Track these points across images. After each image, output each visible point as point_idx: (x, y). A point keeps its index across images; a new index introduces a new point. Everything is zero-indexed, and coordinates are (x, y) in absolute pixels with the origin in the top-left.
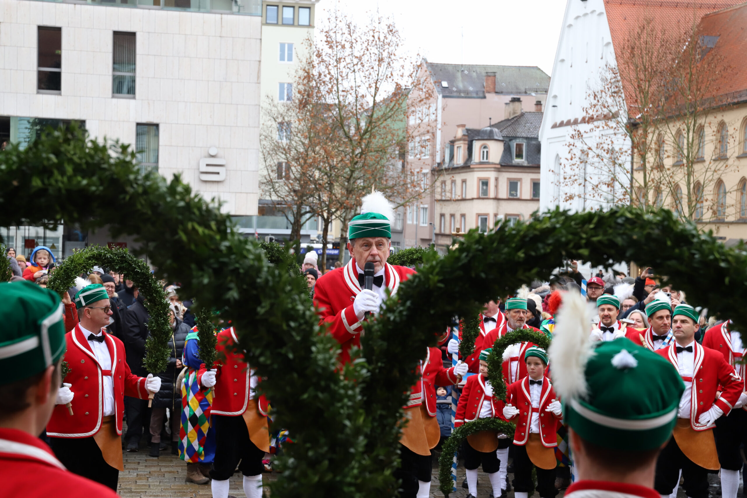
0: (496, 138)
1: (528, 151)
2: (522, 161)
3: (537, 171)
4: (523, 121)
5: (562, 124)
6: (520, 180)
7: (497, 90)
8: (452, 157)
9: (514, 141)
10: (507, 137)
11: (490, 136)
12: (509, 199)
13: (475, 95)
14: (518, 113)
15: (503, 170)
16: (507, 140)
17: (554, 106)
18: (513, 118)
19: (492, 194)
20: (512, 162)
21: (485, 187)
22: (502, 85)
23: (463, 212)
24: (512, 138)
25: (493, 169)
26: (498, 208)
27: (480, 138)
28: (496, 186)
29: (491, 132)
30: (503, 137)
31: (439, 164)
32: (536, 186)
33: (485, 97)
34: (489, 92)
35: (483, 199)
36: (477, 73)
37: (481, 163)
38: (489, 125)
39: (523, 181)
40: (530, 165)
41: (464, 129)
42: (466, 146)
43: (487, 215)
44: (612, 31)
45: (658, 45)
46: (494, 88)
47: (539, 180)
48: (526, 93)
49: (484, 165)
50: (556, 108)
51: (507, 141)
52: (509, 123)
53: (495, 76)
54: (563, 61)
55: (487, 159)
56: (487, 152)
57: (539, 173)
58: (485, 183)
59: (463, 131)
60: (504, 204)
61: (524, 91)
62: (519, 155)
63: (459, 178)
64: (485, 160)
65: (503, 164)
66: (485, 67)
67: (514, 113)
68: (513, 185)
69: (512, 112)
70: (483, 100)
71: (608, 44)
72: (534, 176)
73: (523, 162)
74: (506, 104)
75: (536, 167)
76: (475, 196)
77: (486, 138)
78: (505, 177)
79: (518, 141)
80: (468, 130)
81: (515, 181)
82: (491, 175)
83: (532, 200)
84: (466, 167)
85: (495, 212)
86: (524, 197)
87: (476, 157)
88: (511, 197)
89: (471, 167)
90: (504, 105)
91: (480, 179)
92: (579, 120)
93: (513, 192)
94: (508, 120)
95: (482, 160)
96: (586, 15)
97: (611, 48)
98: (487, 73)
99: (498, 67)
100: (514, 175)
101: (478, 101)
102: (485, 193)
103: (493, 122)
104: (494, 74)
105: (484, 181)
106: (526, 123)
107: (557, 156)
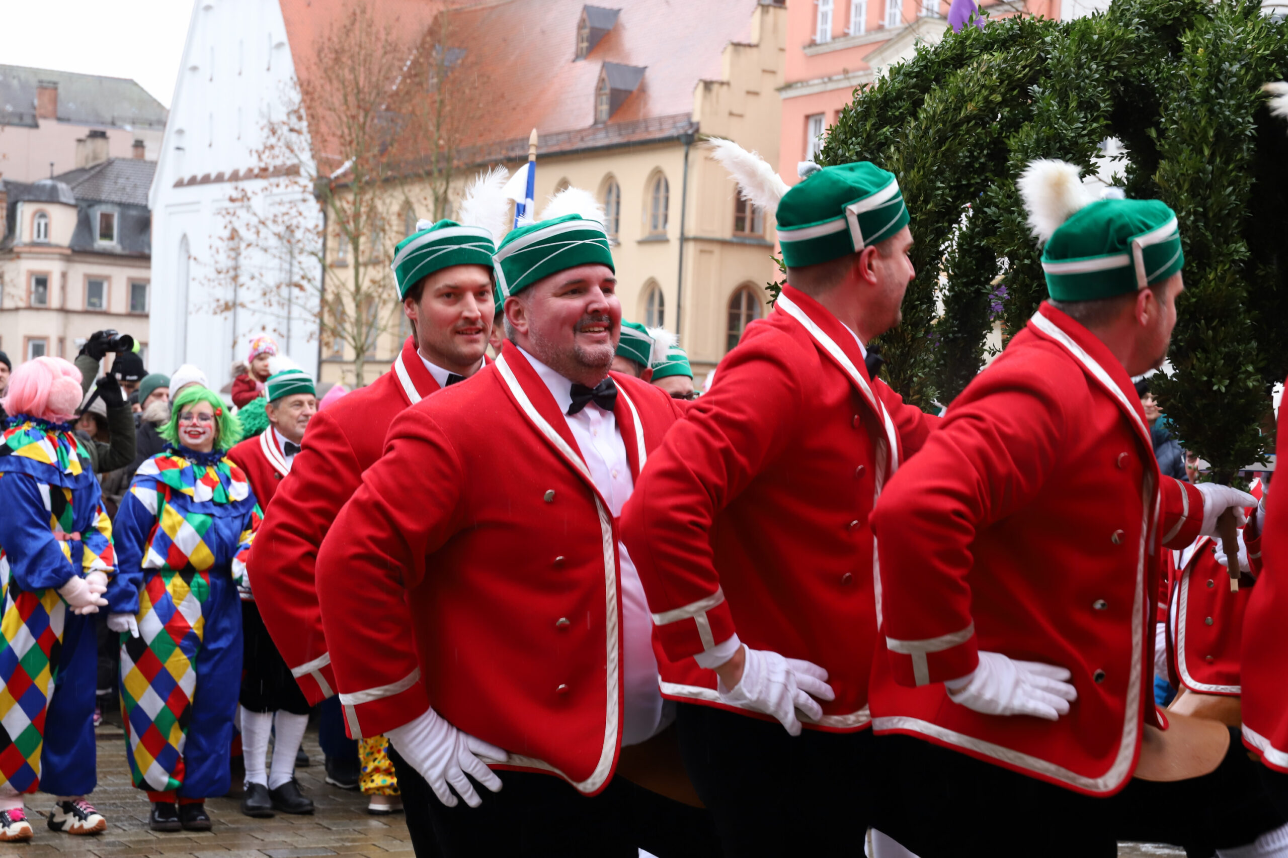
0: (63, 199)
1: (122, 228)
2: (112, 245)
3: (144, 264)
4: (111, 172)
5: (193, 181)
6: (108, 278)
7: (60, 114)
9: (96, 207)
10: (83, 200)
11: (52, 197)
12: (85, 312)
13: (16, 120)
14: (103, 159)
15: (77, 258)
16: (84, 205)
17: (178, 149)
18: (93, 168)
19: (54, 299)
20: (92, 246)
21: (41, 289)
22: (69, 106)
24: (93, 203)
25: (57, 256)
26: (65, 326)
27: (31, 197)
28: (63, 288)
29: (54, 189)
30: (77, 199)
32: (138, 291)
33: (36, 126)
34: (45, 117)
35: (38, 309)
36: (20, 80)
37: (34, 244)
38: (49, 175)
39: (114, 281)
40: (127, 252)
42: (5, 213)
43: (45, 338)
44: (288, 23)
45: (380, 52)
46: (55, 110)
47: (148, 281)
48: (113, 124)
49: (39, 247)
50: (181, 152)
51: (84, 207)
52: (86, 176)
53: (56, 89)
54: (194, 69)
55: (46, 236)
56: (46, 225)
57: (149, 268)
58: (42, 282)
60: (77, 320)
61: (109, 119)
62: (107, 234)
64: (42, 239)
65: (76, 248)
66: (35, 72)
67: (95, 158)
68: (95, 287)
69: (91, 155)
70: (33, 132)
71: (280, 45)
72: (137, 273)
73: (113, 247)
74: (80, 141)
75: (143, 258)
76: (22, 304)
77: (44, 198)
78: (80, 271)
79: (105, 209)
80: (6, 184)
81: (99, 280)
82: (53, 267)
83: (129, 315)
84: (4, 249)
85: (61, 334)
86: (114, 310)
87: (25, 231)
88: (91, 309)
89: (16, 250)
90: (74, 144)
91: (31, 273)
92: (227, 176)
93: (95, 300)
94: (82, 170)
95: (36, 239)
97: (286, 53)
98: (41, 82)
99: (62, 74)
100: (97, 269)
101: (23, 132)
102: (42, 299)
103: (59, 170)
104: (54, 86)
105: (40, 277)
106: (117, 177)
107: (185, 237)
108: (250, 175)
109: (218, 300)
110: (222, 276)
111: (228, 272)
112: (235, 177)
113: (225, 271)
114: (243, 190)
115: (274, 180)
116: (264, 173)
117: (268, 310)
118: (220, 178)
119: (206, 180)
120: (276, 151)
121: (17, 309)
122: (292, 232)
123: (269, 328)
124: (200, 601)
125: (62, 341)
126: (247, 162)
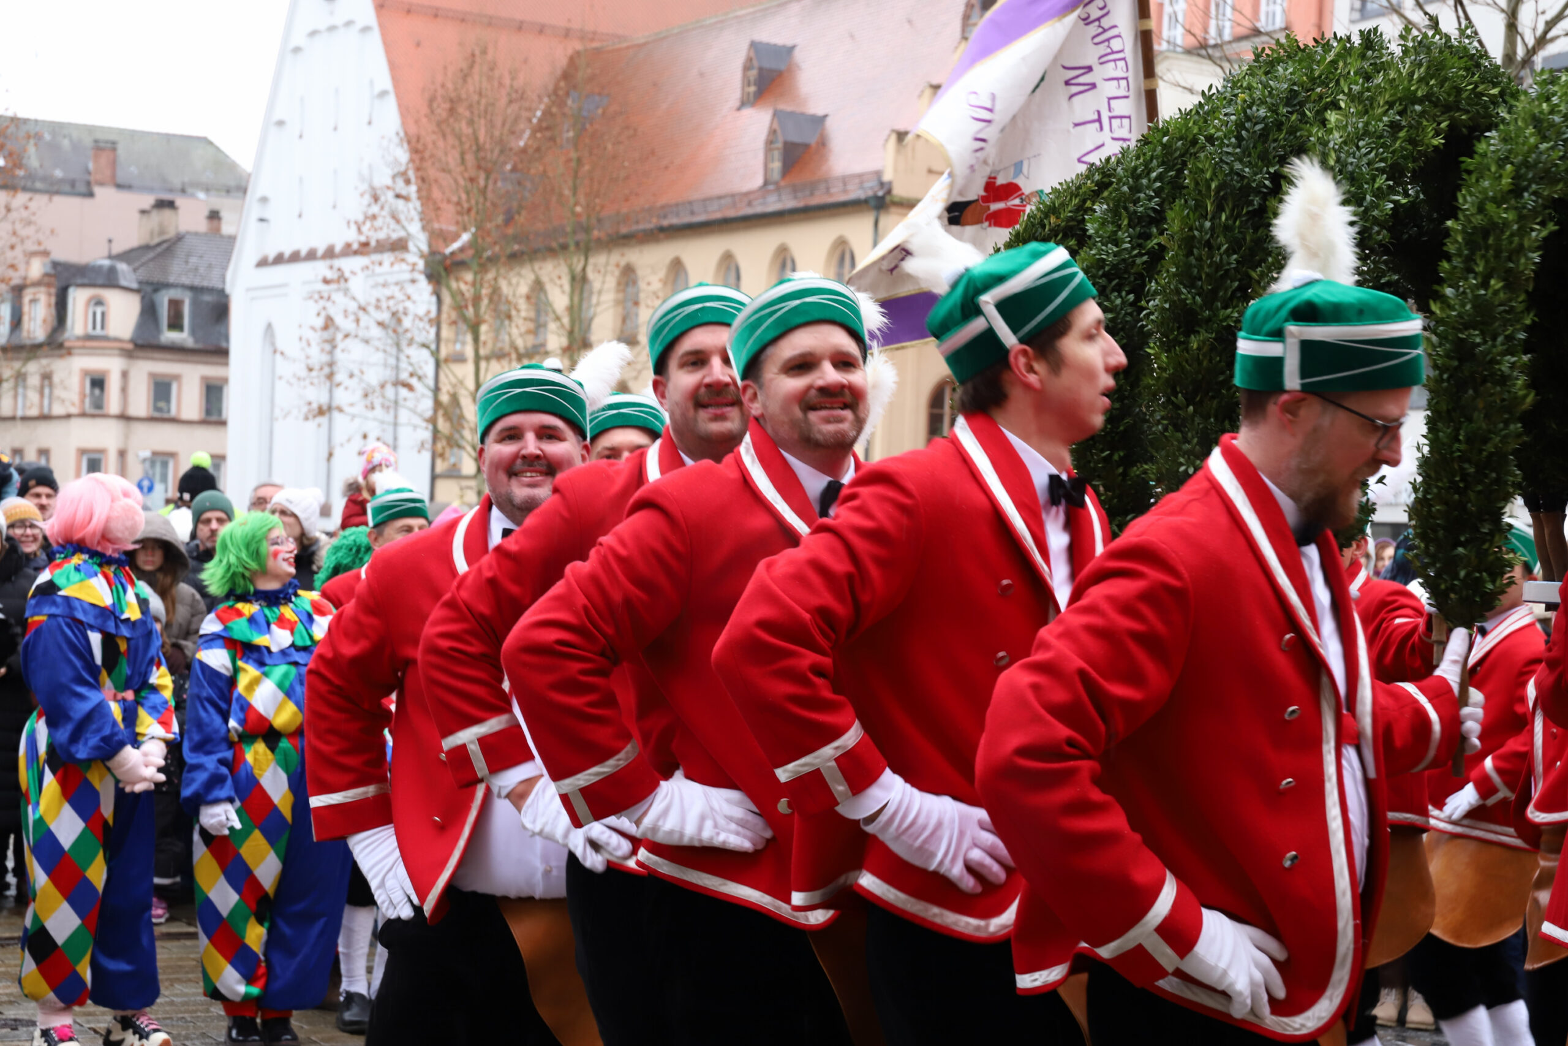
0: (123, 283)
1: (194, 317)
2: (183, 337)
3: (218, 360)
4: (181, 250)
5: (279, 259)
6: (177, 377)
7: (119, 181)
8: (17, 322)
9: (164, 292)
10: (148, 283)
11: (109, 279)
12: (151, 419)
13: (67, 188)
14: (171, 234)
15: (140, 353)
16: (149, 289)
17: (262, 220)
18: (159, 244)
19: (113, 404)
20: (159, 339)
21: (97, 392)
22: (129, 170)
23: (44, 445)
24: (158, 287)
25: (116, 352)
26: (127, 437)
27: (86, 281)
28: (124, 390)
29: (112, 270)
30: (140, 283)
32: (213, 392)
33: (90, 194)
34: (101, 184)
35: (93, 416)
36: (71, 140)
37: (88, 338)
38: (106, 254)
39: (185, 381)
40: (200, 346)
41: (47, 260)
42: (53, 300)
43: (102, 451)
44: (393, 66)
45: (504, 101)
46: (114, 176)
47: (225, 380)
48: (183, 191)
49: (94, 341)
50: (264, 224)
51: (148, 292)
52: (151, 255)
53: (114, 150)
54: (281, 123)
55: (103, 327)
56: (103, 314)
57: (226, 364)
58: (98, 383)
59: (44, 265)
60: (140, 429)
61: (179, 186)
62: (176, 324)
63: (33, 369)
64: (98, 331)
65: (140, 342)
66: (90, 129)
67: (162, 232)
68: (162, 389)
69: (157, 230)
70: (87, 202)
71: (383, 94)
72: (212, 371)
73: (184, 340)
74: (143, 212)
75: (220, 353)
76: (74, 410)
77: (100, 281)
78: (144, 369)
79: (174, 294)
80: (55, 265)
81: (166, 380)
82: (112, 365)
83: (203, 422)
84: (53, 345)
85: (121, 446)
86: (185, 416)
87: (78, 321)
88: (157, 415)
89: (67, 344)
90: (137, 215)
91: (85, 373)
92: (320, 253)
93: (162, 404)
94: (146, 248)
95: (91, 332)
96: (332, 28)
97: (391, 103)
98: (96, 141)
99: (121, 132)
100: (164, 367)
101: (76, 202)
102: (98, 404)
103: (117, 249)
104: (113, 146)
105: (96, 377)
106: (189, 255)
107: (269, 326)
108: (348, 251)
109: (310, 404)
110: (314, 373)
111: (321, 369)
112: (330, 253)
113: (317, 367)
114: (339, 270)
115: (376, 257)
116: (364, 248)
117: (370, 414)
118: (311, 256)
119: (295, 257)
120: (379, 223)
121: (69, 416)
122: (399, 321)
123: (372, 437)
124: (287, 771)
125: (122, 454)
126: (344, 235)
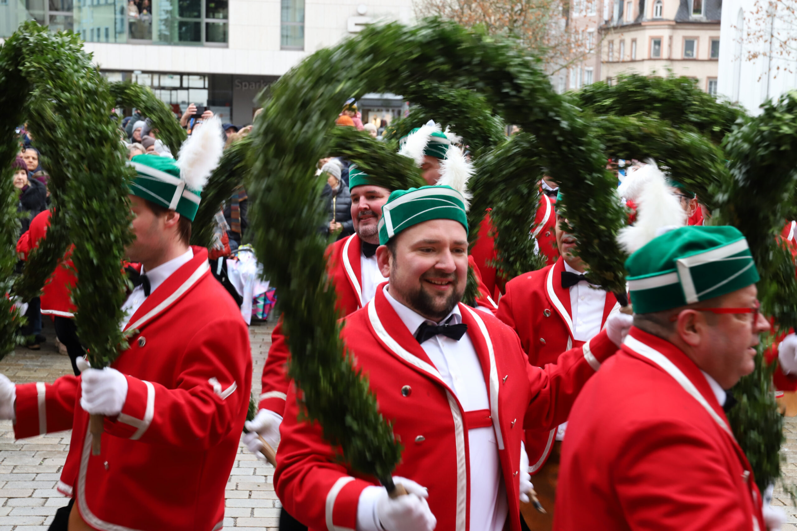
1: (707, 5)
3: (716, 27)
6: (697, 38)
8: (621, 14)
12: (684, 60)
15: (678, 27)
19: (665, 54)
20: (688, 18)
21: (657, 47)
25: (667, 26)
28: (670, 46)
31: (607, 22)
32: (715, 44)
35: (655, 60)
37: (654, 20)
39: (701, 39)
40: (709, 21)
42: (638, 2)
47: (719, 37)
49: (657, 22)
55: (660, 14)
56: (661, 7)
57: (719, 29)
58: (658, 42)
60: (678, 65)
62: (697, 10)
63: (628, 36)
64: (658, 16)
65: (679, 21)
68: (689, 44)
72: (713, 33)
73: (701, 18)
75: (716, 23)
76: (646, 56)
78: (681, 34)
81: (692, 39)
82: (664, 33)
83: (710, 60)
84: (637, 25)
86: (701, 57)
87: (649, 13)
88: (686, 58)
89: (643, 24)
91: (652, 38)
93: (689, 52)
95: (655, 17)
100: (690, 33)
102: (657, 52)
105: (657, 40)
107: (741, 9)
